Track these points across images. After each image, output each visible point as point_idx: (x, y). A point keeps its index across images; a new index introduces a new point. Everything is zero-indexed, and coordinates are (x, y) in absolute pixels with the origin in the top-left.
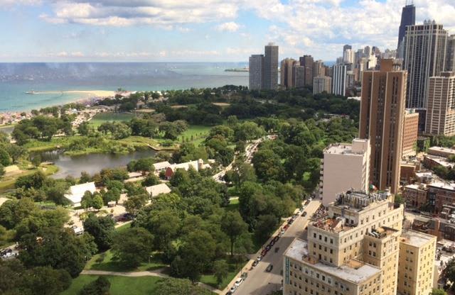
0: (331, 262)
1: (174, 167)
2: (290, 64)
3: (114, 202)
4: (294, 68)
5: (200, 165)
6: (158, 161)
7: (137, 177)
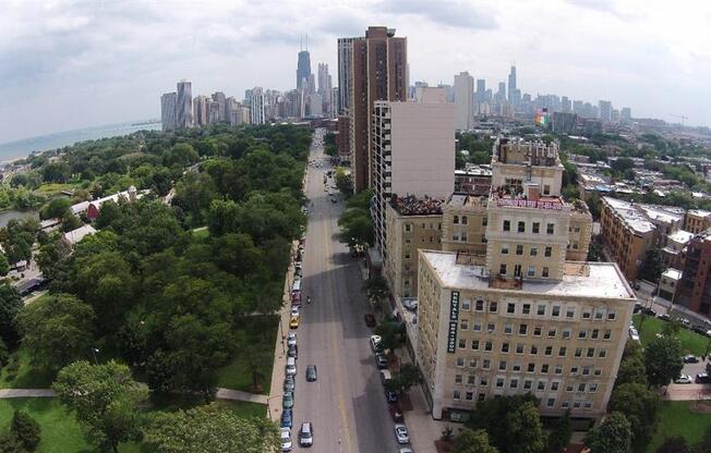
0: (545, 274)
1: (97, 204)
2: (203, 100)
3: (25, 262)
4: (207, 105)
5: (132, 194)
6: (78, 202)
7: (52, 226)
